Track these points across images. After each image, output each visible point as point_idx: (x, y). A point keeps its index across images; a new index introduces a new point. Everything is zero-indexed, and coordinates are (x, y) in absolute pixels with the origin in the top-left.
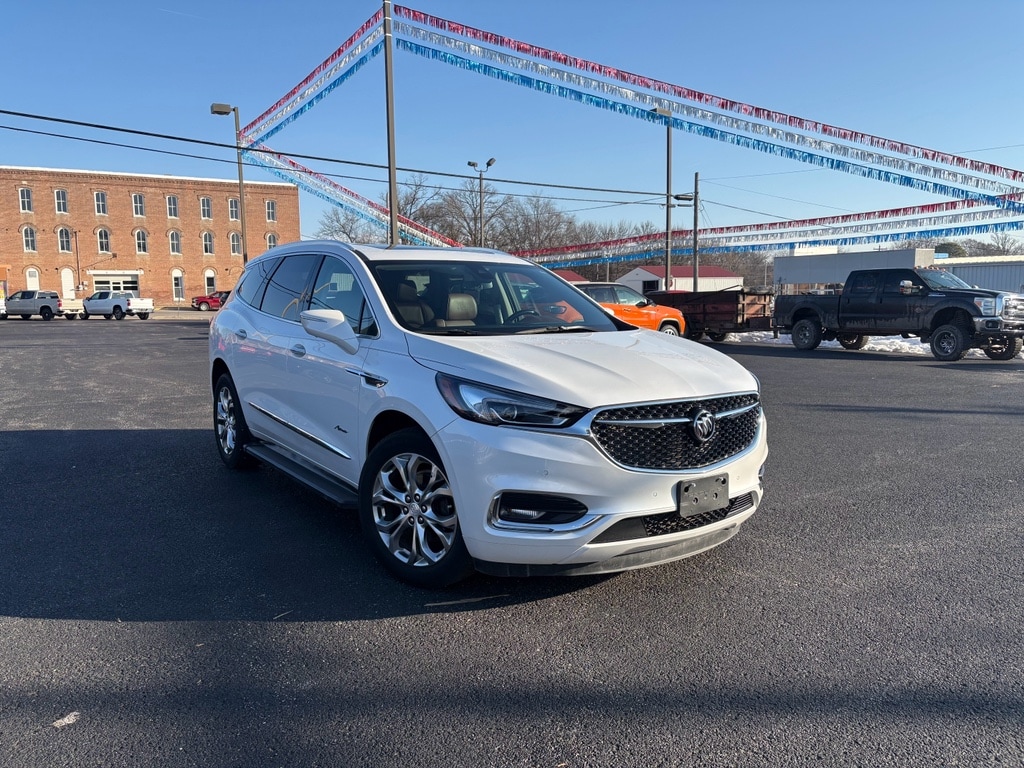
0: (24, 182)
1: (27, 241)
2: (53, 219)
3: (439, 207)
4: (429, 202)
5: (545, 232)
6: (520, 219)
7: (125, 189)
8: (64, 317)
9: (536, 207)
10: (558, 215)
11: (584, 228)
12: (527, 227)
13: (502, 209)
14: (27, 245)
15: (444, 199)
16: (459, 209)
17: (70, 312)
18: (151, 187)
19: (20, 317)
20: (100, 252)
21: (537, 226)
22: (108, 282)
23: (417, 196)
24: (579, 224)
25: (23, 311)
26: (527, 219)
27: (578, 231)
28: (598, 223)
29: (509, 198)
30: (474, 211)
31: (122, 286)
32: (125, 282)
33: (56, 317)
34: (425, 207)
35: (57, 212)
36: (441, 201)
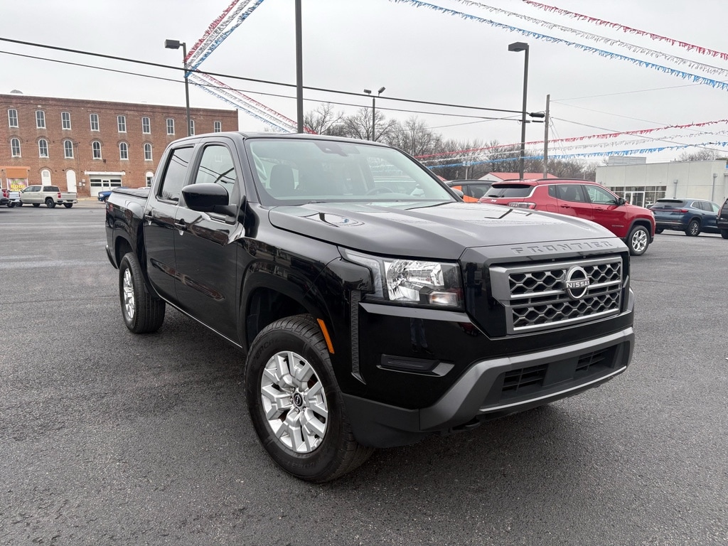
0: (39, 106)
1: (41, 149)
2: (61, 134)
3: (342, 128)
4: (334, 125)
5: (419, 147)
6: (401, 137)
7: (112, 112)
8: (63, 206)
9: (413, 129)
10: (429, 135)
11: (448, 144)
12: (406, 143)
13: (387, 130)
14: (42, 153)
15: (345, 123)
16: (356, 129)
17: (66, 202)
18: (131, 110)
19: (32, 205)
20: (94, 158)
21: (414, 143)
22: (100, 181)
23: (326, 120)
24: (444, 140)
25: (35, 200)
26: (406, 137)
27: (443, 146)
28: (458, 142)
29: (393, 122)
30: (367, 131)
31: (110, 183)
32: (112, 181)
33: (57, 206)
34: (331, 127)
35: (63, 129)
36: (343, 124)
